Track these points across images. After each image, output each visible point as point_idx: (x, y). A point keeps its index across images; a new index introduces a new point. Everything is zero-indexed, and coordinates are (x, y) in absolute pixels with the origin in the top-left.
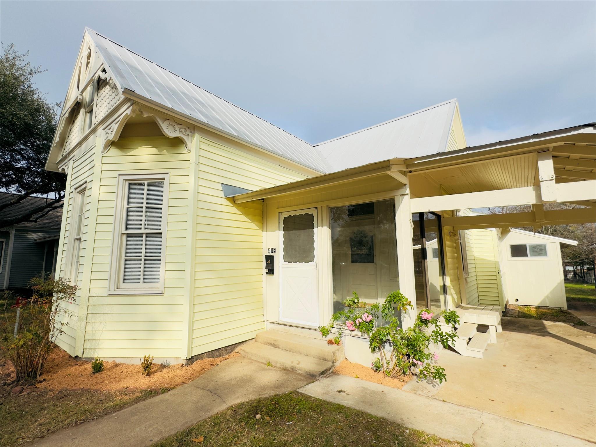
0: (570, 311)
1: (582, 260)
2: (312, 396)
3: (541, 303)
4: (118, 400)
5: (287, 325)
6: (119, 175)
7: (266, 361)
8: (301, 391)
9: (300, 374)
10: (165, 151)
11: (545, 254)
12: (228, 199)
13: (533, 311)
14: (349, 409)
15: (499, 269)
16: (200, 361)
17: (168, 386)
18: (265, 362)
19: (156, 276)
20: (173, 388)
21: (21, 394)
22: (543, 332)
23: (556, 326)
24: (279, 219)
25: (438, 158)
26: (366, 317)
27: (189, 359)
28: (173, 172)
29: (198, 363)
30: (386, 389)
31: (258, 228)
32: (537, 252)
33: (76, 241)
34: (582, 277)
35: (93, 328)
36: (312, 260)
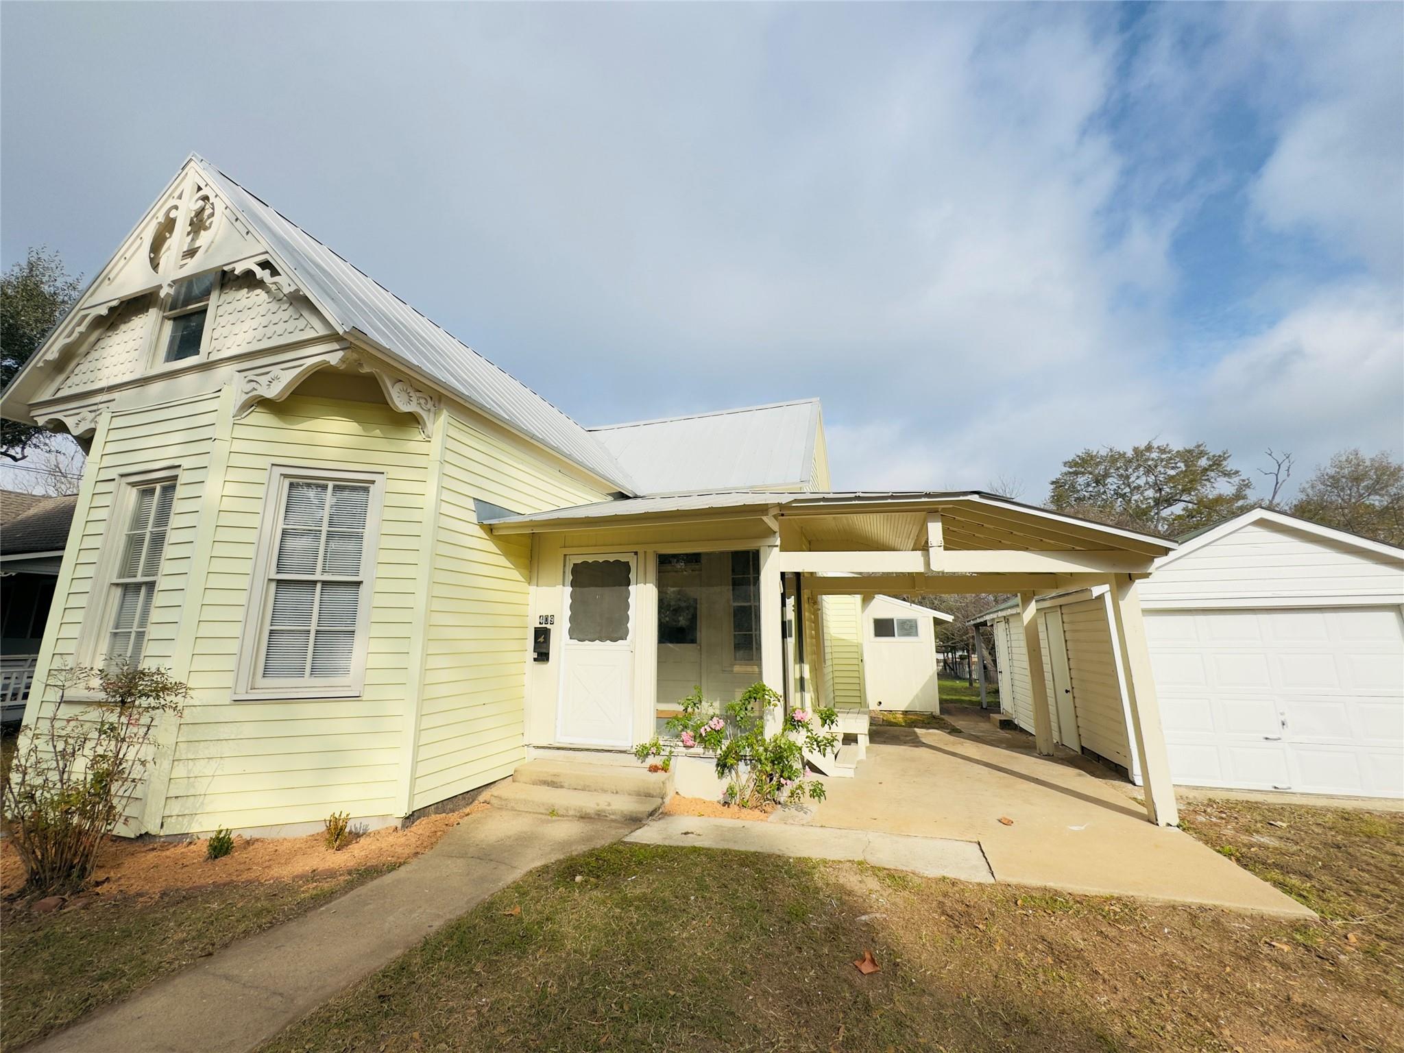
0: (942, 716)
1: (955, 643)
2: (648, 843)
3: (909, 705)
4: (311, 889)
5: (571, 749)
6: (273, 465)
7: (547, 810)
8: (627, 839)
9: (613, 821)
10: (378, 432)
11: (916, 634)
12: (482, 525)
13: (900, 717)
14: (709, 849)
15: (862, 655)
16: (424, 821)
17: (394, 860)
18: (544, 811)
19: (342, 664)
20: (404, 863)
21: (65, 911)
22: (916, 742)
23: (929, 734)
24: (564, 566)
25: (822, 503)
26: (716, 723)
27: (407, 818)
28: (392, 472)
29: (423, 823)
30: (747, 824)
31: (523, 580)
32: (906, 630)
33: (114, 588)
34: (953, 670)
35: (189, 771)
36: (624, 638)
